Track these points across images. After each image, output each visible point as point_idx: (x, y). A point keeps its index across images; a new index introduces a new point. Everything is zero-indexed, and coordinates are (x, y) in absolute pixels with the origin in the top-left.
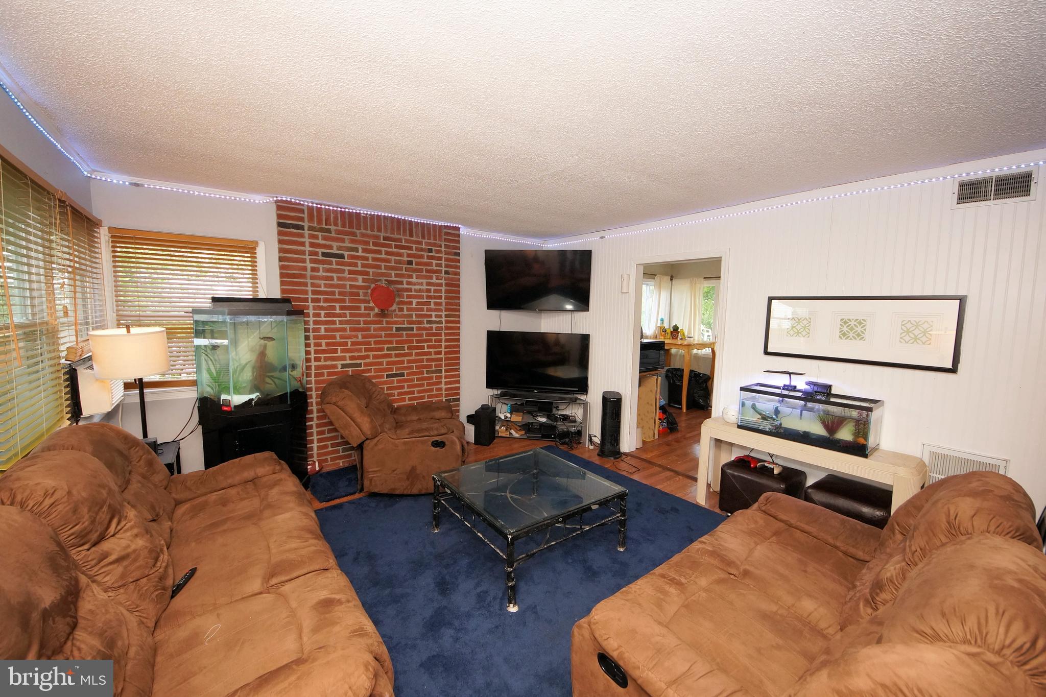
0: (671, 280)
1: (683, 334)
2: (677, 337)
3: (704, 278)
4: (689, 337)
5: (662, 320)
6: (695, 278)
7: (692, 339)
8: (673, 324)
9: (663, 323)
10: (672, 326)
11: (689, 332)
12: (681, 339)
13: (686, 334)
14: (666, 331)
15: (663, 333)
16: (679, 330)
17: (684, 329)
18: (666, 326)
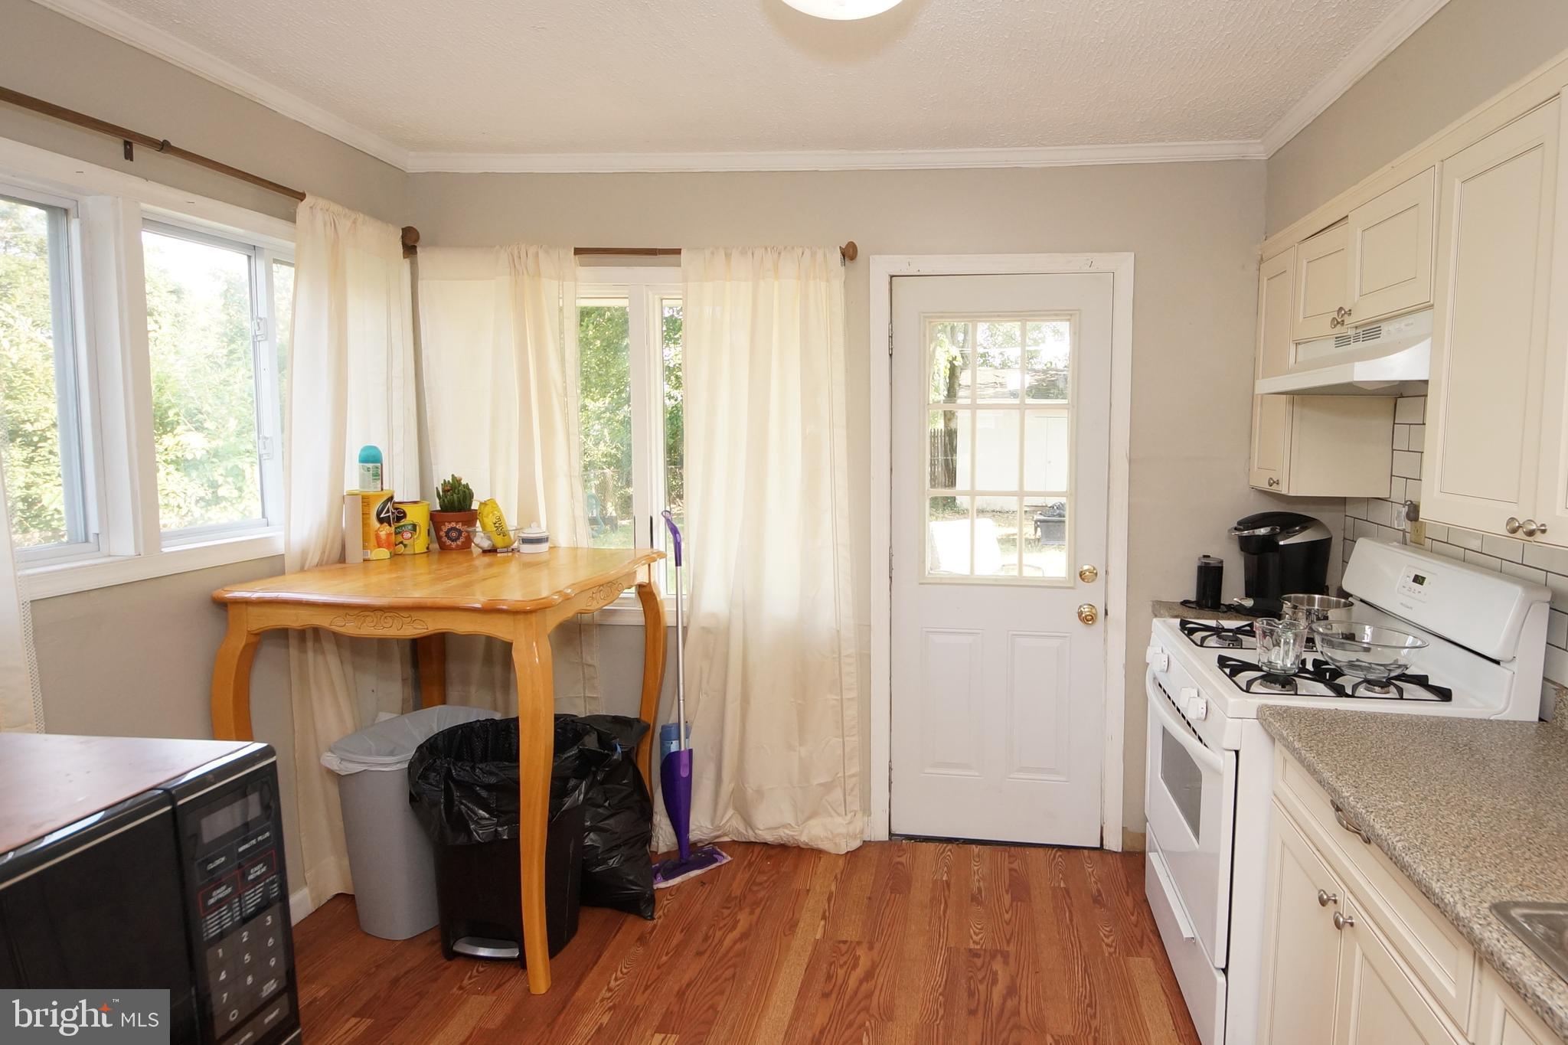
0: (410, 244)
1: (500, 527)
2: (469, 541)
3: (578, 251)
4: (526, 541)
5: (372, 459)
6: (532, 250)
7: (543, 547)
8: (442, 475)
9: (378, 475)
10: (438, 484)
11: (528, 513)
12: (485, 552)
13: (511, 522)
14: (401, 515)
15: (385, 530)
16: (475, 506)
17: (499, 502)
18: (402, 485)
